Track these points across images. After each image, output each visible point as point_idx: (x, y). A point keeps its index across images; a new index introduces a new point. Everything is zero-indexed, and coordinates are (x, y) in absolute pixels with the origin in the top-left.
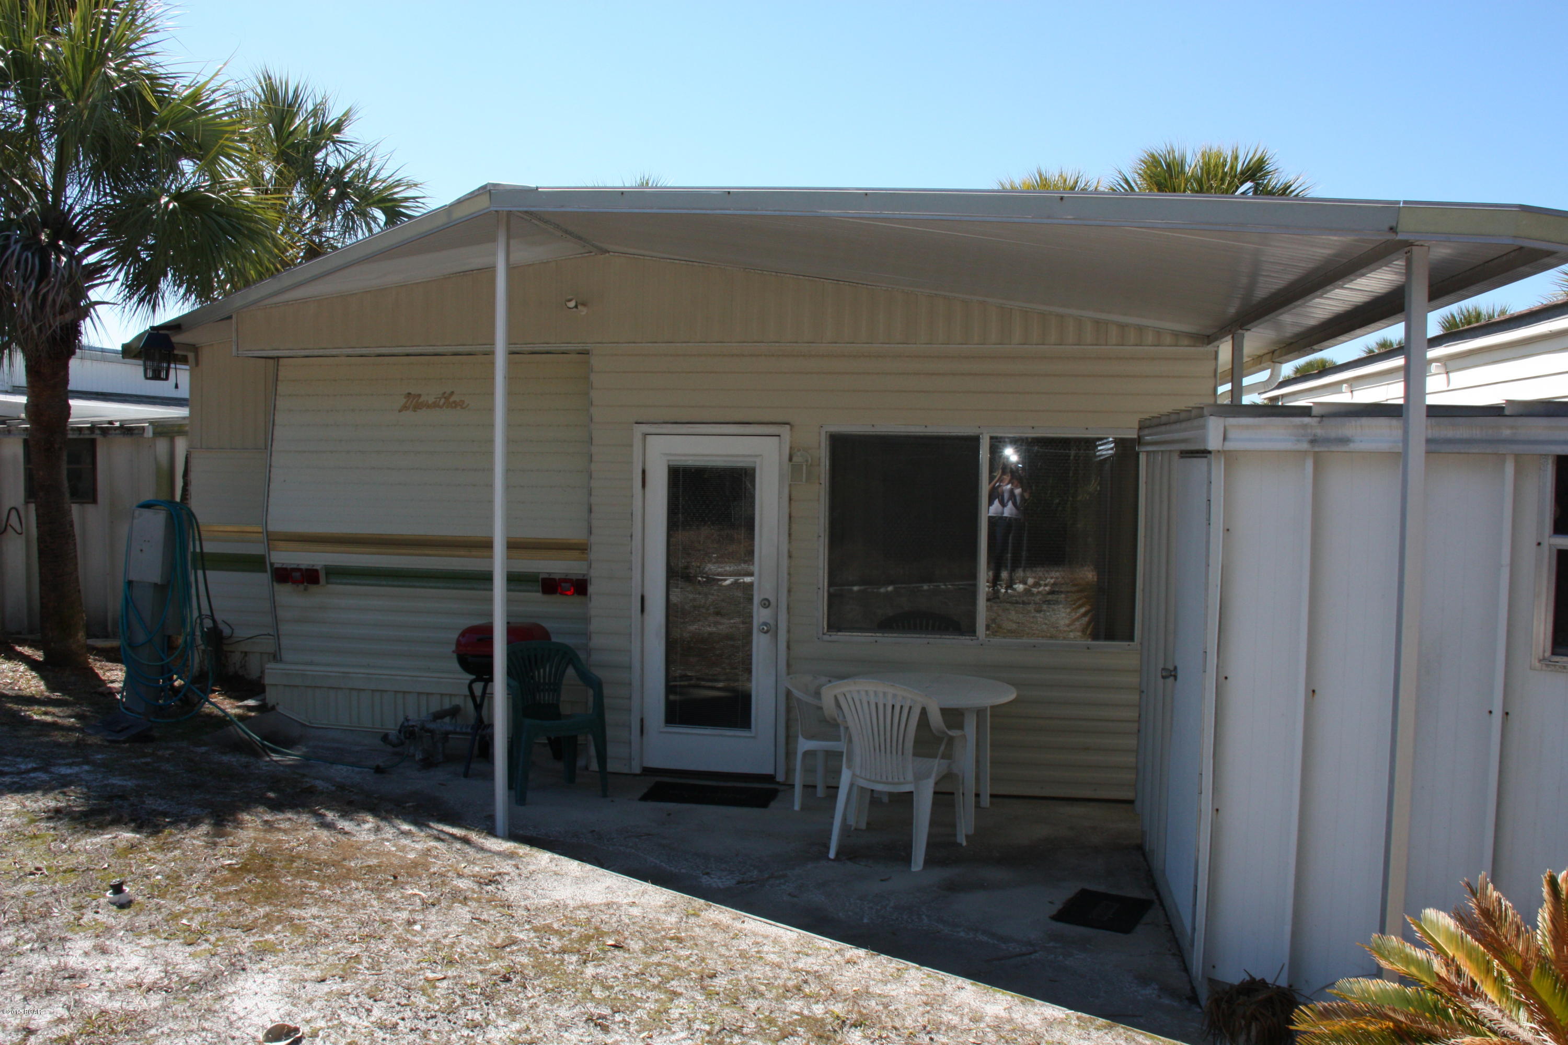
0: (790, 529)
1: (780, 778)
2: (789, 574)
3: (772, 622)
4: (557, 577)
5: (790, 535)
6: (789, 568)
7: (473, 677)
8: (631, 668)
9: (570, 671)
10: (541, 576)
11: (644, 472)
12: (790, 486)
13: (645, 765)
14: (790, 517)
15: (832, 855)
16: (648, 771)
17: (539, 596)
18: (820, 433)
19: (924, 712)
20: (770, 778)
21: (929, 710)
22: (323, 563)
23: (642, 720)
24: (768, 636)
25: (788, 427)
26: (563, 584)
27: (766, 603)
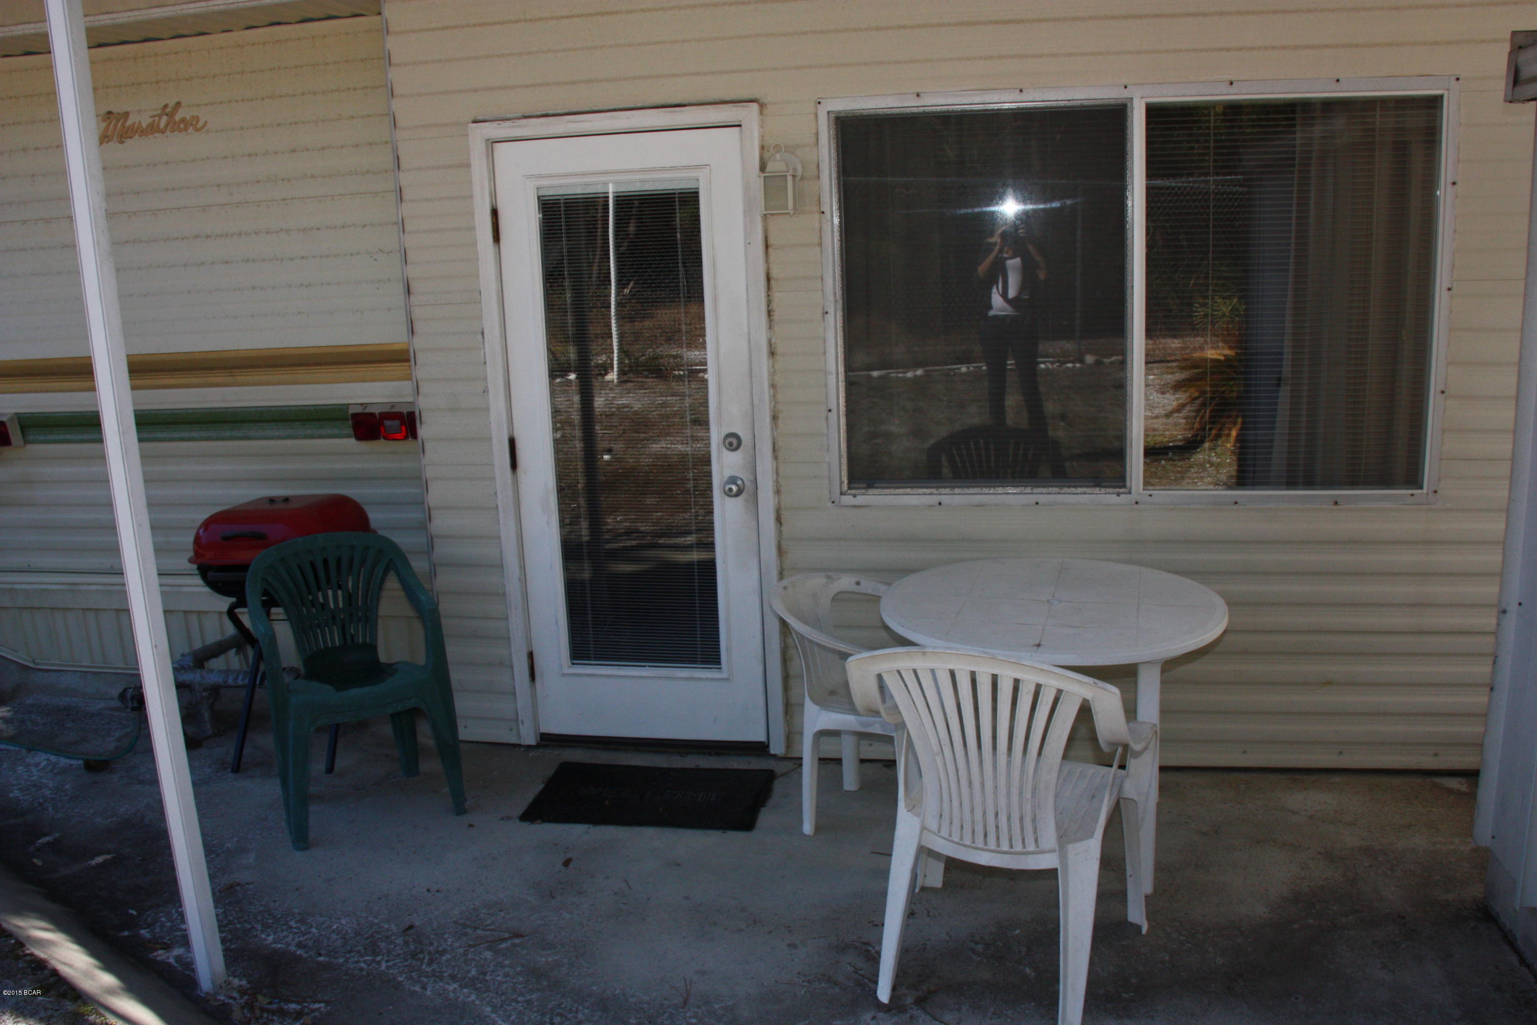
0: (769, 302)
1: (777, 748)
2: (773, 386)
3: (745, 475)
4: (376, 410)
5: (769, 313)
6: (773, 374)
7: (234, 600)
8: (502, 566)
9: (392, 584)
10: (352, 411)
11: (495, 213)
12: (765, 217)
13: (545, 729)
14: (768, 279)
15: (884, 994)
16: (548, 740)
17: (351, 443)
18: (816, 115)
19: (1085, 712)
20: (760, 749)
21: (1097, 708)
22: (13, 411)
23: (531, 655)
24: (740, 500)
25: (755, 106)
26: (387, 423)
27: (733, 442)
